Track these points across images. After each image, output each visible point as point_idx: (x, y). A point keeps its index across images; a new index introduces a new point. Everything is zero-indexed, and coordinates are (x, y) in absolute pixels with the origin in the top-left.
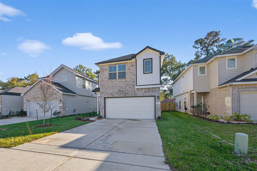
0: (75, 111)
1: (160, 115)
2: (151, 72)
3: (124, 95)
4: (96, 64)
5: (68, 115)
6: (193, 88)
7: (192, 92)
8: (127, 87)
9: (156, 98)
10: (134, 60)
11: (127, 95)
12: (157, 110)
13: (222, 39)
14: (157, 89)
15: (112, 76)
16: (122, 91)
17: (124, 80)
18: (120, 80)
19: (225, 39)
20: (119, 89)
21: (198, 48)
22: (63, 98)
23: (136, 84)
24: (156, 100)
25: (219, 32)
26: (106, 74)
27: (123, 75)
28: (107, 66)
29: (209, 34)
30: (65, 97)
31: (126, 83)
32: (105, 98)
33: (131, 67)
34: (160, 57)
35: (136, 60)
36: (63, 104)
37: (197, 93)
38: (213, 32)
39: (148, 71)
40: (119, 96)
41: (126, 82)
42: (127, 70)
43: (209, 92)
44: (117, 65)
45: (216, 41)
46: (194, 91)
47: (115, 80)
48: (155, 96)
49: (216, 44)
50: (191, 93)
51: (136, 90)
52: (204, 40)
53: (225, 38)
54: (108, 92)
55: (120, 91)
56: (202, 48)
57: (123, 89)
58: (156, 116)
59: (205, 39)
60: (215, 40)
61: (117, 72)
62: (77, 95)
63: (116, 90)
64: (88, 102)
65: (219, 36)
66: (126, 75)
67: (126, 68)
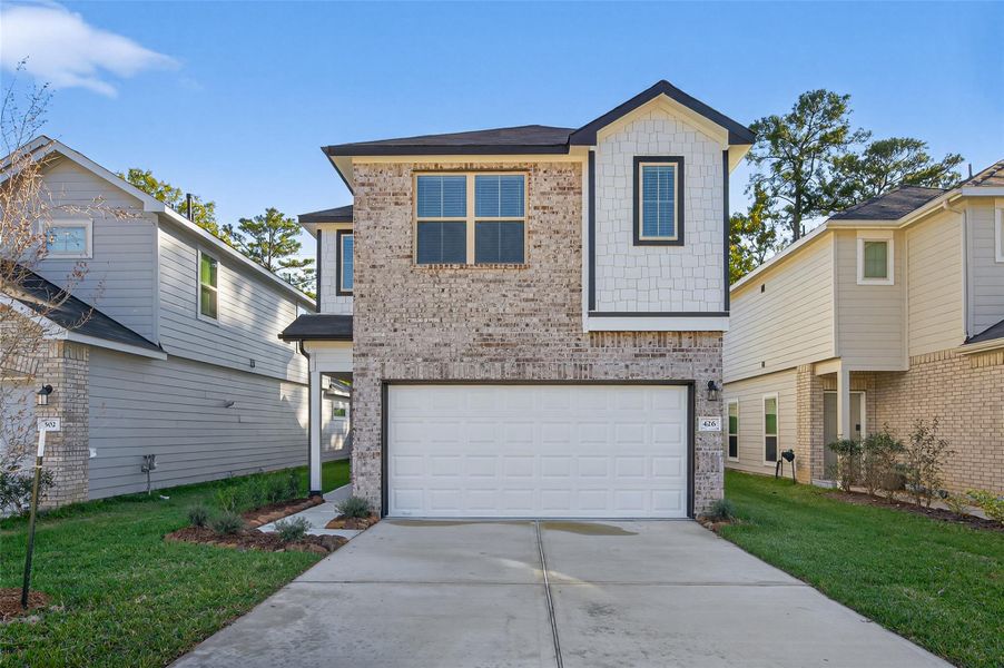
0: (147, 465)
1: (719, 494)
2: (675, 238)
3: (510, 369)
4: (331, 151)
5: (99, 496)
6: (832, 346)
7: (822, 370)
8: (535, 320)
9: (698, 395)
10: (578, 155)
11: (530, 372)
12: (702, 463)
13: (855, 135)
14: (706, 341)
15: (437, 244)
16: (503, 344)
17: (511, 273)
18: (490, 273)
19: (870, 134)
20: (485, 331)
21: (759, 160)
22: (68, 373)
23: (592, 305)
24: (701, 405)
25: (846, 97)
26: (397, 223)
27: (504, 245)
28: (407, 172)
29: (808, 103)
30: (81, 366)
31: (524, 296)
32: (385, 384)
33: (555, 198)
34: (726, 154)
35: (592, 155)
36: (69, 416)
37: (851, 372)
38: (821, 94)
39: (661, 234)
40: (483, 375)
41: (524, 284)
42: (535, 212)
43: (902, 374)
44: (471, 178)
45: (834, 138)
46: (839, 363)
47: (455, 266)
48: (691, 384)
49: (833, 150)
50: (813, 372)
51: (586, 343)
52: (785, 127)
53: (866, 131)
54: (412, 347)
55: (487, 341)
56: (775, 160)
57: (507, 331)
58: (699, 502)
59: (790, 120)
60: (832, 133)
61: (471, 219)
62: (164, 357)
63: (461, 336)
64: (228, 405)
65: (844, 116)
66: (529, 242)
67: (531, 200)
